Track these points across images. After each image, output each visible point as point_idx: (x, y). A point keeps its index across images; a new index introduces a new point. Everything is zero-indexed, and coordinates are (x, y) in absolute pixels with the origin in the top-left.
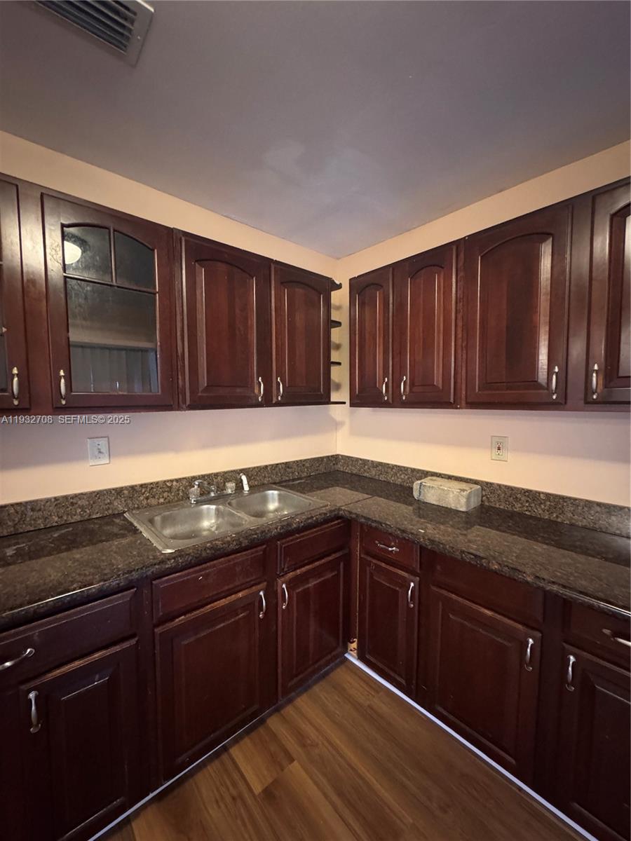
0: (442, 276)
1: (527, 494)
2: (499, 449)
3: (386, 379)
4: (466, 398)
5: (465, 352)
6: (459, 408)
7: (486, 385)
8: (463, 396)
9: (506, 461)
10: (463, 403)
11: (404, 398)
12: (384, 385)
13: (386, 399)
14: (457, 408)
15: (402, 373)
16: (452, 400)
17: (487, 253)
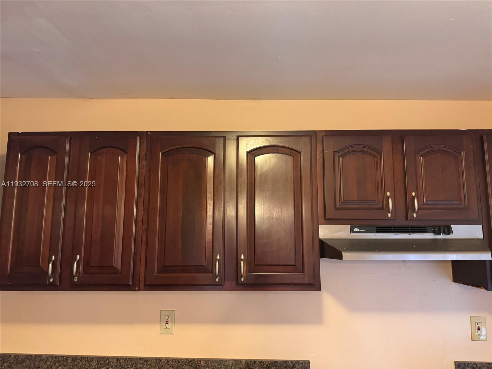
0: (125, 159)
1: (190, 363)
2: (167, 323)
3: (53, 257)
4: (145, 281)
5: (145, 234)
6: (138, 290)
7: (164, 269)
8: (142, 279)
9: (173, 334)
10: (142, 284)
11: (76, 280)
12: (50, 265)
13: (51, 280)
14: (135, 290)
15: (75, 250)
16: (131, 283)
17: (167, 151)
